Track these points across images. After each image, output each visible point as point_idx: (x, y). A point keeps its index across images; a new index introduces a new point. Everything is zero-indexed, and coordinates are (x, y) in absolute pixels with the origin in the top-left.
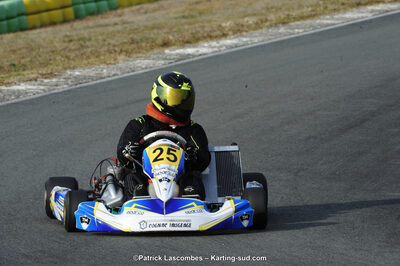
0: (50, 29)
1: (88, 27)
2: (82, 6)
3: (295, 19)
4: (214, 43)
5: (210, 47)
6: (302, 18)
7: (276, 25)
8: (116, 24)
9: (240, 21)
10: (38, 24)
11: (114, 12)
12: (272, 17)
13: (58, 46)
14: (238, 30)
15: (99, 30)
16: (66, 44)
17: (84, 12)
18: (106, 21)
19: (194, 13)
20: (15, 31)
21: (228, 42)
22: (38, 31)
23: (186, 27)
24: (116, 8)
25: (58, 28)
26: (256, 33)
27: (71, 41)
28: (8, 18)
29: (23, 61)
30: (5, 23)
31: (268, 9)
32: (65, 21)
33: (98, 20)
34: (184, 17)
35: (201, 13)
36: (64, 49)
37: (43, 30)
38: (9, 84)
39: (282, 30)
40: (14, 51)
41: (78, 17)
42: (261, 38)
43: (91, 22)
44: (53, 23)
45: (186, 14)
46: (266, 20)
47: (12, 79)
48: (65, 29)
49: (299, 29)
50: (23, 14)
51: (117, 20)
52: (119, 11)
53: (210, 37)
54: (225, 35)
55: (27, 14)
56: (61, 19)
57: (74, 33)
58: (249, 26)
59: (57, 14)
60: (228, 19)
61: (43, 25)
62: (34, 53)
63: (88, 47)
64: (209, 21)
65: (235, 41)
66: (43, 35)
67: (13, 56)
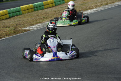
0: (50, 9)
1: (59, 8)
2: (57, 3)
3: (109, 4)
4: (91, 10)
5: (90, 11)
6: (111, 3)
7: (105, 5)
8: (66, 7)
9: (96, 4)
10: (47, 8)
11: (64, 4)
12: (103, 3)
13: (53, 12)
14: (96, 7)
15: (62, 8)
16: (55, 12)
17: (57, 4)
18: (63, 6)
19: (84, 3)
20: (41, 10)
21: (95, 10)
22: (47, 9)
23: (83, 7)
24: (65, 3)
25: (52, 8)
26: (101, 7)
27: (56, 11)
28: (40, 7)
29: (46, 16)
30: (39, 8)
31: (102, 1)
32: (53, 7)
33: (61, 6)
34: (82, 4)
35: (86, 3)
36: (55, 13)
37: (48, 9)
38: (44, 22)
39: (107, 6)
40: (43, 14)
41: (56, 6)
42: (102, 8)
43: (59, 6)
44: (50, 7)
45: (82, 3)
46: (102, 4)
47: (45, 21)
48: (53, 8)
49: (111, 6)
50: (43, 5)
51: (65, 6)
52: (66, 4)
53: (90, 9)
54: (93, 8)
55: (44, 6)
56: (52, 6)
57: (56, 9)
58: (98, 6)
59: (51, 5)
60: (93, 4)
61: (48, 8)
62: (48, 15)
63: (60, 12)
64: (88, 5)
65: (96, 9)
66: (49, 10)
67: (43, 16)
